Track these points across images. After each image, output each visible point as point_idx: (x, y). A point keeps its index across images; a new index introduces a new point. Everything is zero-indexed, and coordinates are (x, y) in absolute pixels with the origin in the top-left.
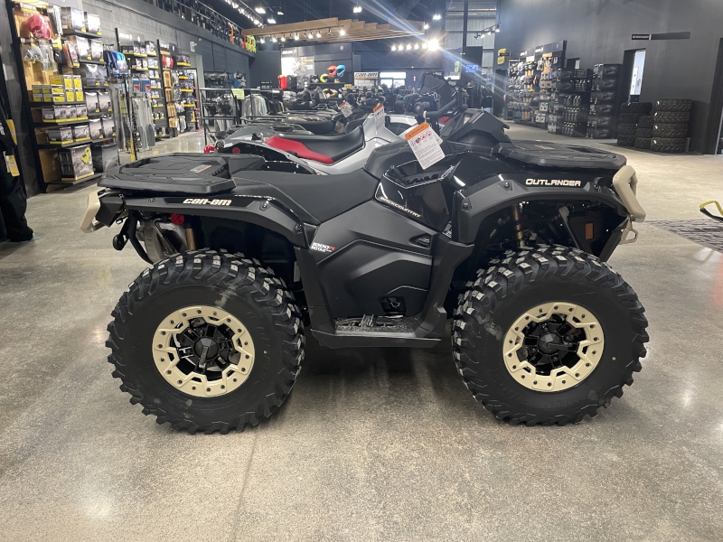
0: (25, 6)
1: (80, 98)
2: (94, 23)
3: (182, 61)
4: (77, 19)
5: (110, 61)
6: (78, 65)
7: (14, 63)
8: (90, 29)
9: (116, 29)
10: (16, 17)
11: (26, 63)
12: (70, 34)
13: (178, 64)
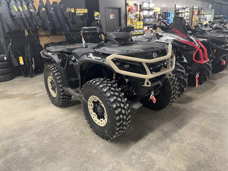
0: (130, 4)
1: (142, 27)
2: (152, 6)
3: (201, 12)
4: (145, 5)
5: (167, 15)
6: (143, 18)
7: (125, 19)
8: (150, 7)
9: (176, 5)
10: (127, 7)
11: (128, 19)
12: (142, 10)
13: (200, 13)
